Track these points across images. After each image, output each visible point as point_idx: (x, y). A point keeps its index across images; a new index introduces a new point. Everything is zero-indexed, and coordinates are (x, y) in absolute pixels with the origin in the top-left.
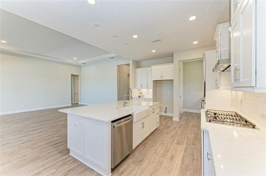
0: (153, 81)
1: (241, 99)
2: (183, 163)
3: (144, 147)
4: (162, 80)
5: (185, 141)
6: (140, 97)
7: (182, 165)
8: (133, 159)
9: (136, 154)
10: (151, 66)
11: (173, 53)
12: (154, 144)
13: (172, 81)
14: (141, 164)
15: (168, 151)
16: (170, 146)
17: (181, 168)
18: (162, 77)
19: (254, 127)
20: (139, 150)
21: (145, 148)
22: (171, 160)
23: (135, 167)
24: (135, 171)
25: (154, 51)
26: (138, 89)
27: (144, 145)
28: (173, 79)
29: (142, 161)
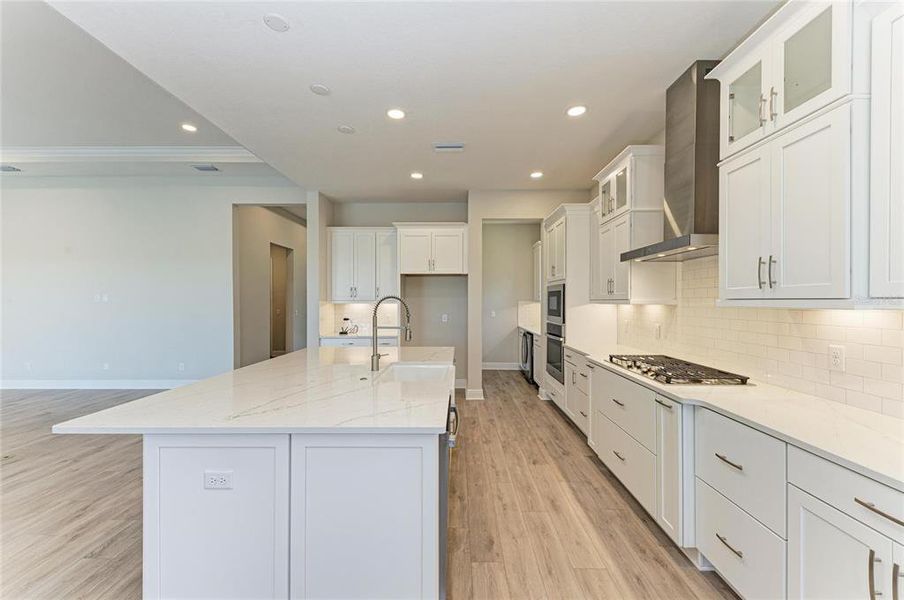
0: (402, 275)
1: (658, 325)
2: (586, 510)
3: (461, 498)
4: (433, 273)
5: (545, 453)
6: (346, 333)
7: (587, 514)
8: (462, 549)
9: (454, 529)
10: (394, 223)
11: (467, 192)
12: (481, 482)
13: (463, 278)
14: (498, 555)
15: (529, 488)
16: (522, 472)
17: (593, 523)
18: (431, 263)
19: (744, 381)
20: (455, 512)
21: (466, 501)
22: (556, 510)
23: (490, 570)
24: (501, 580)
25: (417, 176)
26: (335, 305)
27: (454, 492)
28: (465, 273)
29: (492, 542)
